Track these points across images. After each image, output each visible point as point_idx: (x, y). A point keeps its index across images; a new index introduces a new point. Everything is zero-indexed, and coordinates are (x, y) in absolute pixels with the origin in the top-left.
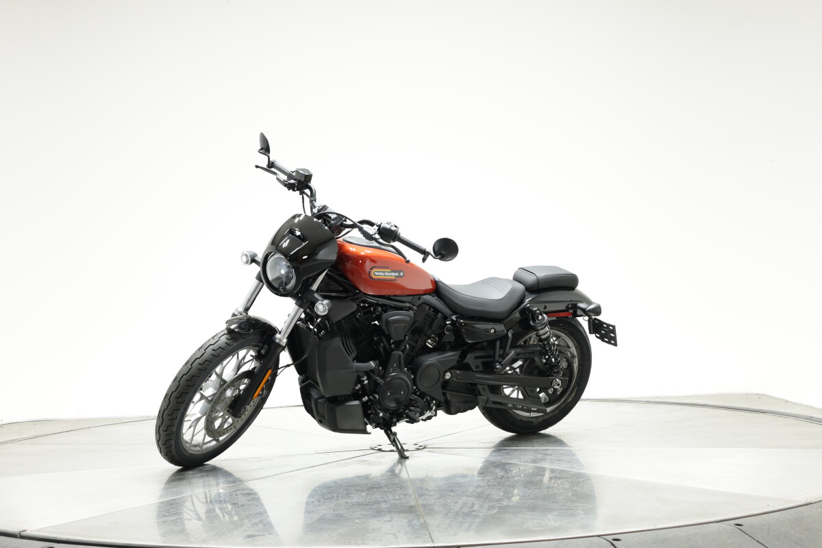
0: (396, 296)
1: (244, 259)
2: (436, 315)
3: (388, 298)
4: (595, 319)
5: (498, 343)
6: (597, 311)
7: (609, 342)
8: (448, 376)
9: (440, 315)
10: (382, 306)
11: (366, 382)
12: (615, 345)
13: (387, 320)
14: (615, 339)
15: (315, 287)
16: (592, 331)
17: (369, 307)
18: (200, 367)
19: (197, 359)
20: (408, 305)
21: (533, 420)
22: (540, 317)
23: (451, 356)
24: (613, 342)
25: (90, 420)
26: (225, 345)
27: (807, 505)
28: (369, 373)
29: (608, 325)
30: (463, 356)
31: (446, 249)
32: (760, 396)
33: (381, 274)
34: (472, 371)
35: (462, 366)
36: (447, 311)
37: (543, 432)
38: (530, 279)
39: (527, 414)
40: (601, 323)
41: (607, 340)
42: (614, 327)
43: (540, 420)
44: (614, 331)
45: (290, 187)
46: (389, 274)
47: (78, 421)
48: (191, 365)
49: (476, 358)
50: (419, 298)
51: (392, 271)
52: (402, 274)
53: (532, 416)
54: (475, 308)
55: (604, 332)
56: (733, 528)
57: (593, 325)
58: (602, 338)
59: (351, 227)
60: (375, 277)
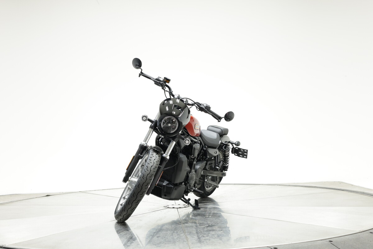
3: (194, 138)
4: (236, 147)
5: (216, 157)
7: (243, 157)
8: (202, 172)
10: (192, 141)
12: (246, 158)
13: (194, 148)
14: (246, 156)
16: (233, 152)
20: (197, 141)
21: (209, 191)
23: (204, 163)
25: (36, 194)
27: (361, 232)
29: (244, 150)
30: (206, 164)
32: (341, 183)
34: (207, 170)
35: (205, 168)
36: (203, 144)
37: (208, 196)
38: (218, 130)
39: (208, 189)
40: (240, 149)
41: (242, 156)
42: (247, 150)
43: (211, 191)
44: (247, 152)
46: (198, 127)
49: (209, 164)
50: (199, 138)
54: (210, 142)
55: (241, 153)
56: (328, 243)
57: (235, 150)
58: (238, 155)
59: (192, 105)
60: (196, 128)
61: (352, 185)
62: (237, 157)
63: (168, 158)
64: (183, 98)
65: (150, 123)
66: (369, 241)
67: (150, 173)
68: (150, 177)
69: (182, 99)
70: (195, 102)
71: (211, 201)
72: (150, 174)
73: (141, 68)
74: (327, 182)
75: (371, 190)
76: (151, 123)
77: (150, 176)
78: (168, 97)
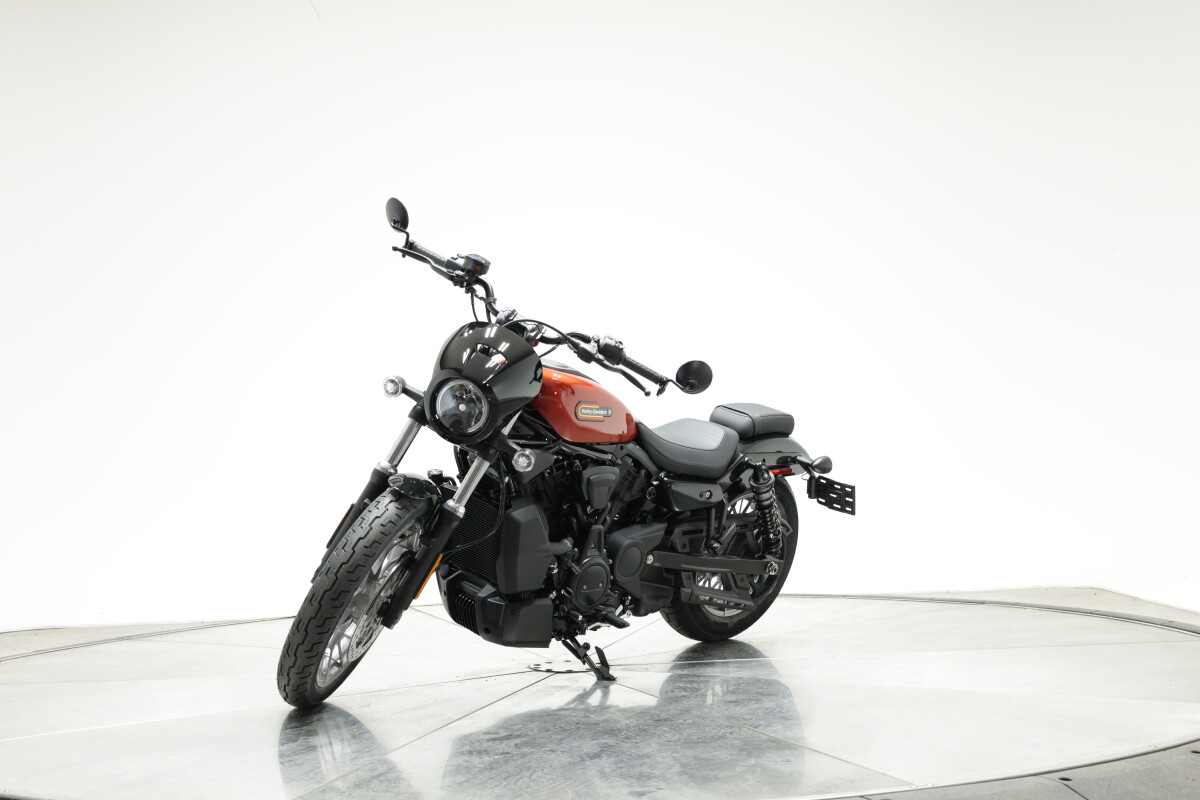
0: (598, 444)
1: (391, 387)
2: (638, 472)
3: (589, 447)
4: (820, 477)
5: (713, 511)
6: (825, 465)
7: (842, 510)
8: (650, 559)
9: (643, 472)
10: (581, 457)
11: (556, 571)
12: (853, 513)
13: (589, 479)
14: (852, 505)
15: (506, 431)
16: (813, 490)
17: (563, 460)
18: (367, 551)
19: (360, 539)
20: (609, 457)
21: (728, 621)
22: (766, 476)
23: (657, 530)
24: (847, 509)
25: (117, 627)
26: (395, 518)
28: (559, 559)
29: (843, 486)
30: (669, 532)
31: (694, 377)
32: (1098, 591)
33: (589, 412)
34: (677, 552)
35: (666, 546)
36: (652, 468)
37: (733, 638)
38: (742, 421)
39: (720, 613)
40: (831, 483)
41: (839, 507)
42: (853, 488)
43: (735, 620)
44: (852, 494)
45: (457, 281)
46: (597, 412)
47: (98, 629)
48: (353, 548)
49: (685, 533)
50: (622, 448)
51: (601, 408)
52: (610, 412)
53: (726, 615)
54: (687, 462)
55: (835, 496)
56: (1057, 784)
57: (816, 486)
58: (829, 504)
59: (557, 342)
60: (580, 415)
61: (1135, 599)
62: (825, 508)
63: (461, 511)
64: (524, 321)
65: (412, 403)
66: (1187, 778)
67: (349, 560)
68: (348, 572)
69: (522, 324)
70: (565, 332)
71: (747, 652)
72: (350, 563)
73: (407, 230)
74: (1054, 588)
75: (1196, 614)
76: (415, 403)
77: (351, 570)
78: (483, 318)
